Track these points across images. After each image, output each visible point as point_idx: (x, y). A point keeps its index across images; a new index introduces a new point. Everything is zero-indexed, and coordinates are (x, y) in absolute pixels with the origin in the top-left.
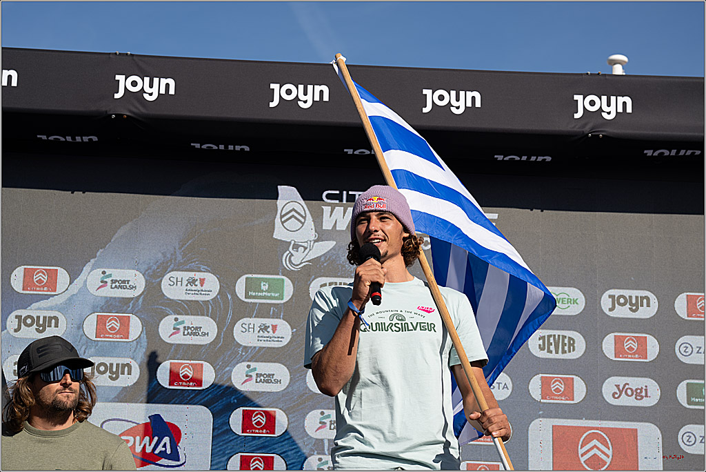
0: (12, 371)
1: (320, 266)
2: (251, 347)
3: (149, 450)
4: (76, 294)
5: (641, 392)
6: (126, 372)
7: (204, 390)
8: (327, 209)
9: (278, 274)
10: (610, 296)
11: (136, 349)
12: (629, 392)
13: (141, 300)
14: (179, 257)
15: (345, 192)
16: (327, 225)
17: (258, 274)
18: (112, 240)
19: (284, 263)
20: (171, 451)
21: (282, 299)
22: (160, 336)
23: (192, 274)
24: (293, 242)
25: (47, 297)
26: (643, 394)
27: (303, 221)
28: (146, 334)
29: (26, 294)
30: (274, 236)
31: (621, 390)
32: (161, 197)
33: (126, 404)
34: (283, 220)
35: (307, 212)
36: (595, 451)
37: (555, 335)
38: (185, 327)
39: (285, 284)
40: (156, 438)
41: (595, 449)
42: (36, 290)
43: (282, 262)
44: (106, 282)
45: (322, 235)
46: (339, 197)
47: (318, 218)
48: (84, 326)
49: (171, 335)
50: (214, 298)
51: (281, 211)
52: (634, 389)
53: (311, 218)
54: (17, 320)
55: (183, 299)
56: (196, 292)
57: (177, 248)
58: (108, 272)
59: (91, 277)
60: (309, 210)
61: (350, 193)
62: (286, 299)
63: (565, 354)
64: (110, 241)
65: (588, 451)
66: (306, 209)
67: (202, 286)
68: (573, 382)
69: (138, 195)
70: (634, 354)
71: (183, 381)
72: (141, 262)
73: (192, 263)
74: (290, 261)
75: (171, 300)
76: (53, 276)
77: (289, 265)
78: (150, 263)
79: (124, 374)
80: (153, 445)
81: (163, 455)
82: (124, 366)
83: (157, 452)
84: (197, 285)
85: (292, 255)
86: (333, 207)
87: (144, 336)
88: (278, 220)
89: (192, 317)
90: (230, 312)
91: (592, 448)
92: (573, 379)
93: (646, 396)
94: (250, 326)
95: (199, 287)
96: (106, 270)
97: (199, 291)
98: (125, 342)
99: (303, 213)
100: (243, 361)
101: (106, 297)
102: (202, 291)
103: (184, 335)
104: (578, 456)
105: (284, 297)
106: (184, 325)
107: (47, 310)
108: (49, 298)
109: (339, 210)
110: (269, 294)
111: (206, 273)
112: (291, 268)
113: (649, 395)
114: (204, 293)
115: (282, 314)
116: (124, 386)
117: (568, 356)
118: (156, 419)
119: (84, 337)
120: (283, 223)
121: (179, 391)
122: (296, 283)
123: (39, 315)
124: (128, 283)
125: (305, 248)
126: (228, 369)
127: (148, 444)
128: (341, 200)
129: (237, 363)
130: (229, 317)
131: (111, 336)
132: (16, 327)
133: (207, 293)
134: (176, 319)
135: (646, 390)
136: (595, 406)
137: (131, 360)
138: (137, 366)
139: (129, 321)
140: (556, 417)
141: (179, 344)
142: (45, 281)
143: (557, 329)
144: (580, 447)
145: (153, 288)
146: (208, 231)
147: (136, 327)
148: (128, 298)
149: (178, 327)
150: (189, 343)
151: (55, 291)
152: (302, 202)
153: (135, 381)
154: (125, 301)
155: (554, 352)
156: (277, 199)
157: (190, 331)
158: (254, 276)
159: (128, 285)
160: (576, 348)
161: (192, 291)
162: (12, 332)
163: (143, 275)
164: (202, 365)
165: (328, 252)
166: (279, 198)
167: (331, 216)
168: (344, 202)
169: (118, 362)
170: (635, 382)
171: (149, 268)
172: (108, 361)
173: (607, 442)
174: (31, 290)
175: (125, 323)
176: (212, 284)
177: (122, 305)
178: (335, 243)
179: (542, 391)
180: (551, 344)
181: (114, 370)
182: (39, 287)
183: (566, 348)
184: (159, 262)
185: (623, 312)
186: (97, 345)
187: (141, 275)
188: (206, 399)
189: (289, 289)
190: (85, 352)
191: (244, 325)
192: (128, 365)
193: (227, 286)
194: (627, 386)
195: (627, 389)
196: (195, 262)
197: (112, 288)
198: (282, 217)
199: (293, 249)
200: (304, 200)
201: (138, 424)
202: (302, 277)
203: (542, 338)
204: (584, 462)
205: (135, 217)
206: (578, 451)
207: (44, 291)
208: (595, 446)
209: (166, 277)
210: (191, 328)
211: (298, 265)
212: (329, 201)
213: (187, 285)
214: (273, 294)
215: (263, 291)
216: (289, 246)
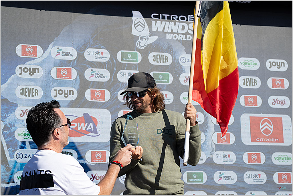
0: (20, 93)
1: (152, 48)
2: (125, 83)
3: (84, 129)
4: (47, 58)
5: (283, 102)
6: (71, 94)
7: (106, 102)
8: (154, 22)
9: (135, 51)
10: (269, 62)
11: (75, 83)
12: (278, 102)
13: (76, 61)
14: (91, 42)
15: (161, 15)
16: (154, 29)
17: (126, 50)
18: (61, 33)
19: (137, 45)
20: (94, 129)
21: (137, 62)
22: (85, 78)
23: (97, 50)
24: (140, 36)
25: (33, 59)
26: (284, 103)
27: (144, 27)
28: (79, 77)
29: (23, 57)
30: (132, 34)
31: (276, 101)
32: (82, 14)
33: (72, 108)
34: (135, 26)
35: (146, 23)
36: (266, 127)
37: (249, 79)
38: (96, 74)
39: (138, 54)
40: (87, 124)
41: (266, 126)
42: (28, 56)
43: (136, 45)
44: (60, 53)
45: (152, 34)
46: (158, 17)
47: (150, 25)
48: (51, 72)
49: (90, 77)
50: (108, 61)
51: (134, 22)
52: (280, 101)
53: (147, 26)
54: (20, 69)
55: (94, 61)
56: (100, 58)
57: (90, 38)
58: (60, 48)
59: (53, 50)
60: (146, 22)
61: (163, 15)
62: (139, 62)
63: (253, 87)
64: (60, 34)
65: (264, 127)
66: (145, 22)
67: (102, 55)
68: (257, 98)
69: (71, 13)
70: (280, 86)
71: (97, 98)
72: (75, 44)
73: (97, 45)
74: (139, 45)
75: (89, 61)
76: (35, 49)
77: (139, 46)
78: (78, 44)
79: (70, 95)
80: (85, 127)
81: (90, 131)
82: (70, 91)
83: (87, 130)
84: (100, 55)
85: (140, 42)
86: (156, 21)
87: (78, 77)
88: (133, 26)
89: (99, 69)
90: (115, 67)
91: (265, 126)
92: (256, 97)
93: (285, 104)
94: (124, 74)
95: (101, 56)
96: (59, 47)
97: (101, 57)
98: (70, 80)
99: (144, 24)
100: (122, 89)
101: (60, 60)
102: (102, 57)
103: (96, 77)
104: (260, 129)
105: (138, 61)
106: (96, 73)
107: (34, 65)
108: (34, 60)
109: (159, 22)
110: (131, 60)
111: (104, 50)
112: (140, 48)
113: (286, 103)
114: (103, 58)
115: (137, 68)
116: (71, 100)
117: (254, 87)
118: (86, 115)
119: (51, 78)
120: (135, 28)
121: (95, 103)
122: (143, 54)
123: (30, 67)
124: (69, 53)
125: (146, 39)
126: (116, 93)
127: (83, 126)
128: (159, 18)
129: (120, 90)
130: (115, 69)
131: (64, 77)
132: (20, 73)
133: (105, 58)
134: (92, 70)
135: (285, 101)
136: (265, 108)
137: (73, 89)
138: (76, 91)
139: (71, 71)
140: (251, 113)
141: (94, 82)
142: (32, 52)
143: (250, 76)
144: (260, 125)
145: (81, 56)
146: (103, 30)
147: (74, 73)
148: (70, 60)
149: (93, 74)
150: (98, 81)
151: (37, 56)
152: (143, 18)
153: (76, 98)
154: (69, 62)
155: (249, 85)
156: (132, 17)
157: (98, 75)
158: (125, 51)
159: (69, 54)
160: (257, 84)
161: (98, 57)
162: (18, 75)
163: (76, 50)
164: (104, 91)
165: (155, 41)
166: (133, 16)
167: (155, 25)
168: (161, 19)
169: (67, 89)
170: (281, 98)
171: (78, 47)
172: (63, 89)
173: (271, 123)
174: (25, 56)
175: (69, 71)
176: (106, 55)
177: (67, 63)
178: (158, 37)
179: (245, 102)
180: (247, 82)
181: (66, 93)
182: (29, 54)
183: (253, 84)
184: (83, 44)
185: (274, 69)
186: (57, 82)
187: (75, 50)
188: (107, 106)
189: (140, 58)
190: (52, 85)
191: (121, 73)
192: (72, 91)
193: (113, 56)
194: (277, 100)
195: (278, 101)
196: (98, 44)
197: (62, 55)
198: (135, 25)
199: (140, 39)
200: (144, 17)
201: (78, 117)
202: (145, 52)
203: (244, 80)
204: (263, 131)
205: (71, 23)
206: (260, 127)
207: (31, 56)
208: (266, 125)
209: (86, 51)
210: (98, 74)
211: (143, 47)
212: (154, 18)
213: (96, 55)
214: (133, 60)
215: (128, 58)
216: (139, 38)
